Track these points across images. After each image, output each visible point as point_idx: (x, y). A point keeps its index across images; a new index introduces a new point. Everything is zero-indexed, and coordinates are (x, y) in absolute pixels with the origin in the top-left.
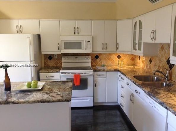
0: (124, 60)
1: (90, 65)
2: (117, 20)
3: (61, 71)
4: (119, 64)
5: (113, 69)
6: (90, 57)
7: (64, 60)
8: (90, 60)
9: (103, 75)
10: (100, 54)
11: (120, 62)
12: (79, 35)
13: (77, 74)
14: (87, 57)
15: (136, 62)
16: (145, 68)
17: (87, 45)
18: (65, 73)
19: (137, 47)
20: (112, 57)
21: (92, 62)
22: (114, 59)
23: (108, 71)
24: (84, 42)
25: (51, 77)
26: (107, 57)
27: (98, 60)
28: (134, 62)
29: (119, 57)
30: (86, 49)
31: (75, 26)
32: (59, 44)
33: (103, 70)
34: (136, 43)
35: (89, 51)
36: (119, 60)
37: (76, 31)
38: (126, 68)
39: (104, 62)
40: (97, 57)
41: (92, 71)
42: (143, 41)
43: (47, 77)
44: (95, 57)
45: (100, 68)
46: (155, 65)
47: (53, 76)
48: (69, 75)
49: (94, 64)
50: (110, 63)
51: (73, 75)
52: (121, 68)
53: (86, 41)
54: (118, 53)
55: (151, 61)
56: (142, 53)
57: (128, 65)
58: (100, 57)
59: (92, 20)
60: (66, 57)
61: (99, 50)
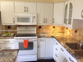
0: (57, 29)
1: (35, 32)
2: (54, 3)
3: (15, 38)
4: (54, 32)
5: (51, 36)
6: (36, 27)
7: (18, 29)
8: (36, 29)
9: (44, 40)
10: (42, 26)
11: (55, 31)
12: (28, 12)
13: (26, 40)
14: (34, 27)
15: (64, 31)
16: (71, 35)
17: (33, 19)
18: (17, 39)
19: (67, 22)
20: (50, 27)
21: (37, 30)
22: (51, 29)
23: (47, 37)
24: (32, 17)
25: (8, 42)
26: (47, 27)
27: (41, 29)
28: (63, 31)
29: (54, 27)
30: (33, 22)
31: (25, 6)
32: (14, 18)
33: (44, 37)
34: (67, 19)
35: (35, 24)
36: (54, 29)
37: (26, 10)
38: (59, 35)
39: (45, 31)
40: (40, 27)
41: (37, 37)
42: (73, 18)
43: (4, 42)
44: (39, 27)
45: (42, 35)
46: (80, 35)
47: (9, 41)
48: (20, 40)
49: (38, 32)
50: (48, 31)
51: (23, 40)
52: (55, 35)
53: (33, 17)
54: (54, 25)
55: (76, 31)
56: (72, 26)
57: (60, 33)
58: (42, 27)
59: (37, 2)
60: (20, 27)
61: (41, 23)
